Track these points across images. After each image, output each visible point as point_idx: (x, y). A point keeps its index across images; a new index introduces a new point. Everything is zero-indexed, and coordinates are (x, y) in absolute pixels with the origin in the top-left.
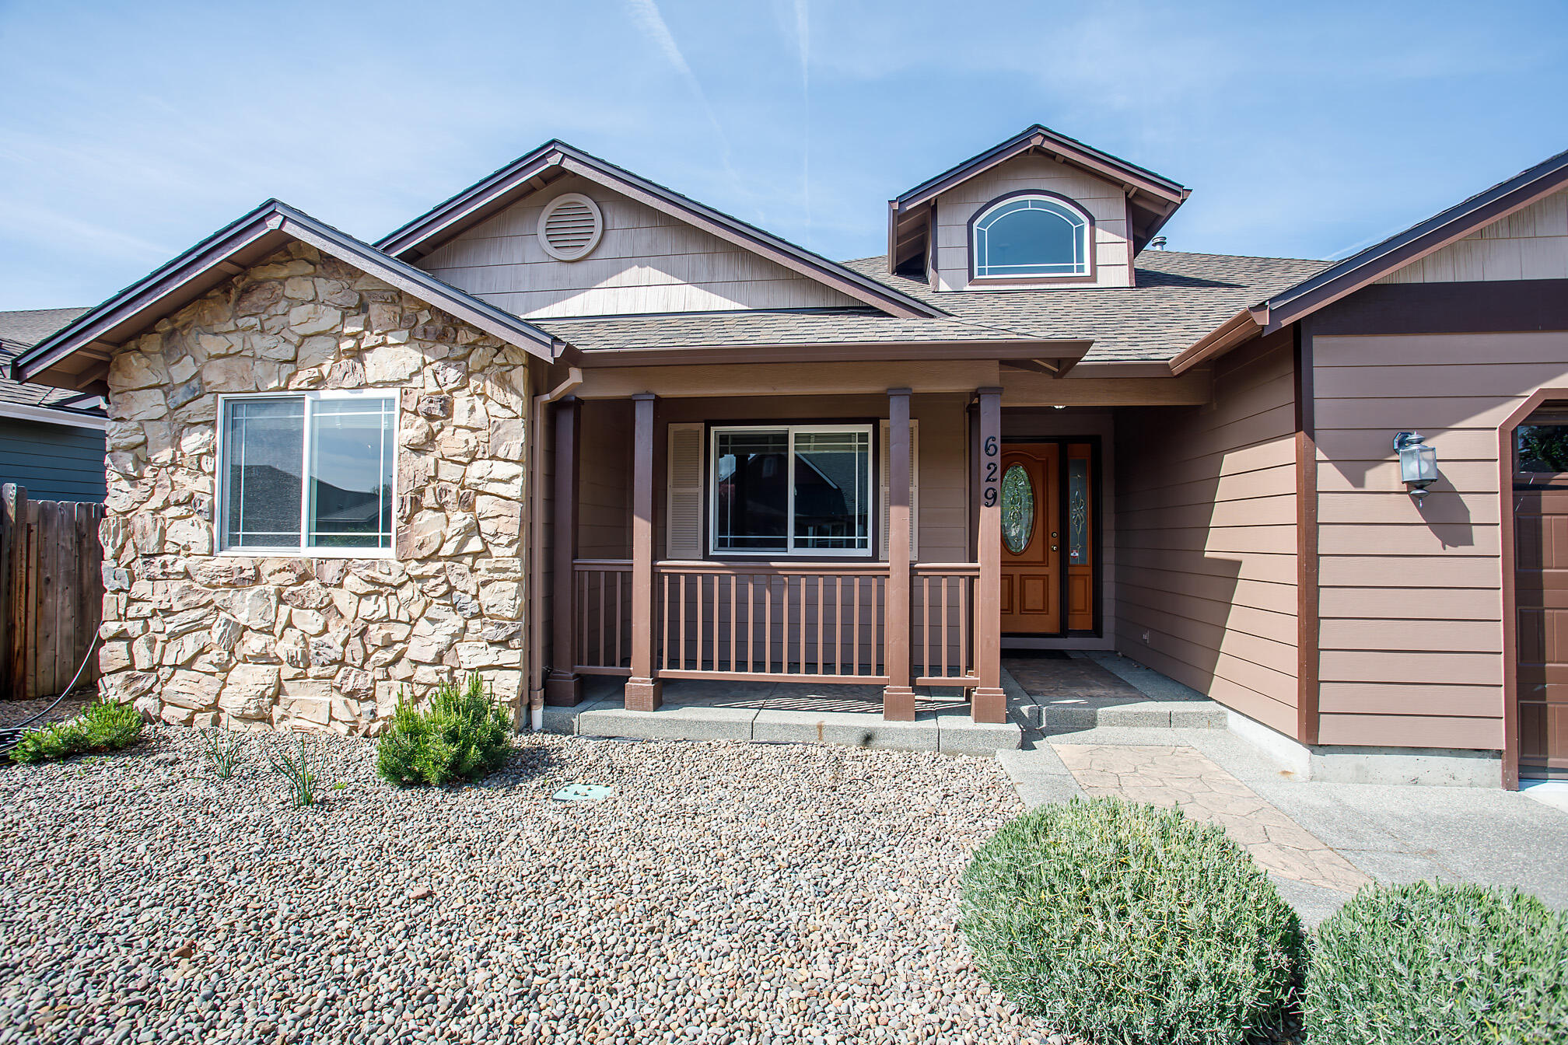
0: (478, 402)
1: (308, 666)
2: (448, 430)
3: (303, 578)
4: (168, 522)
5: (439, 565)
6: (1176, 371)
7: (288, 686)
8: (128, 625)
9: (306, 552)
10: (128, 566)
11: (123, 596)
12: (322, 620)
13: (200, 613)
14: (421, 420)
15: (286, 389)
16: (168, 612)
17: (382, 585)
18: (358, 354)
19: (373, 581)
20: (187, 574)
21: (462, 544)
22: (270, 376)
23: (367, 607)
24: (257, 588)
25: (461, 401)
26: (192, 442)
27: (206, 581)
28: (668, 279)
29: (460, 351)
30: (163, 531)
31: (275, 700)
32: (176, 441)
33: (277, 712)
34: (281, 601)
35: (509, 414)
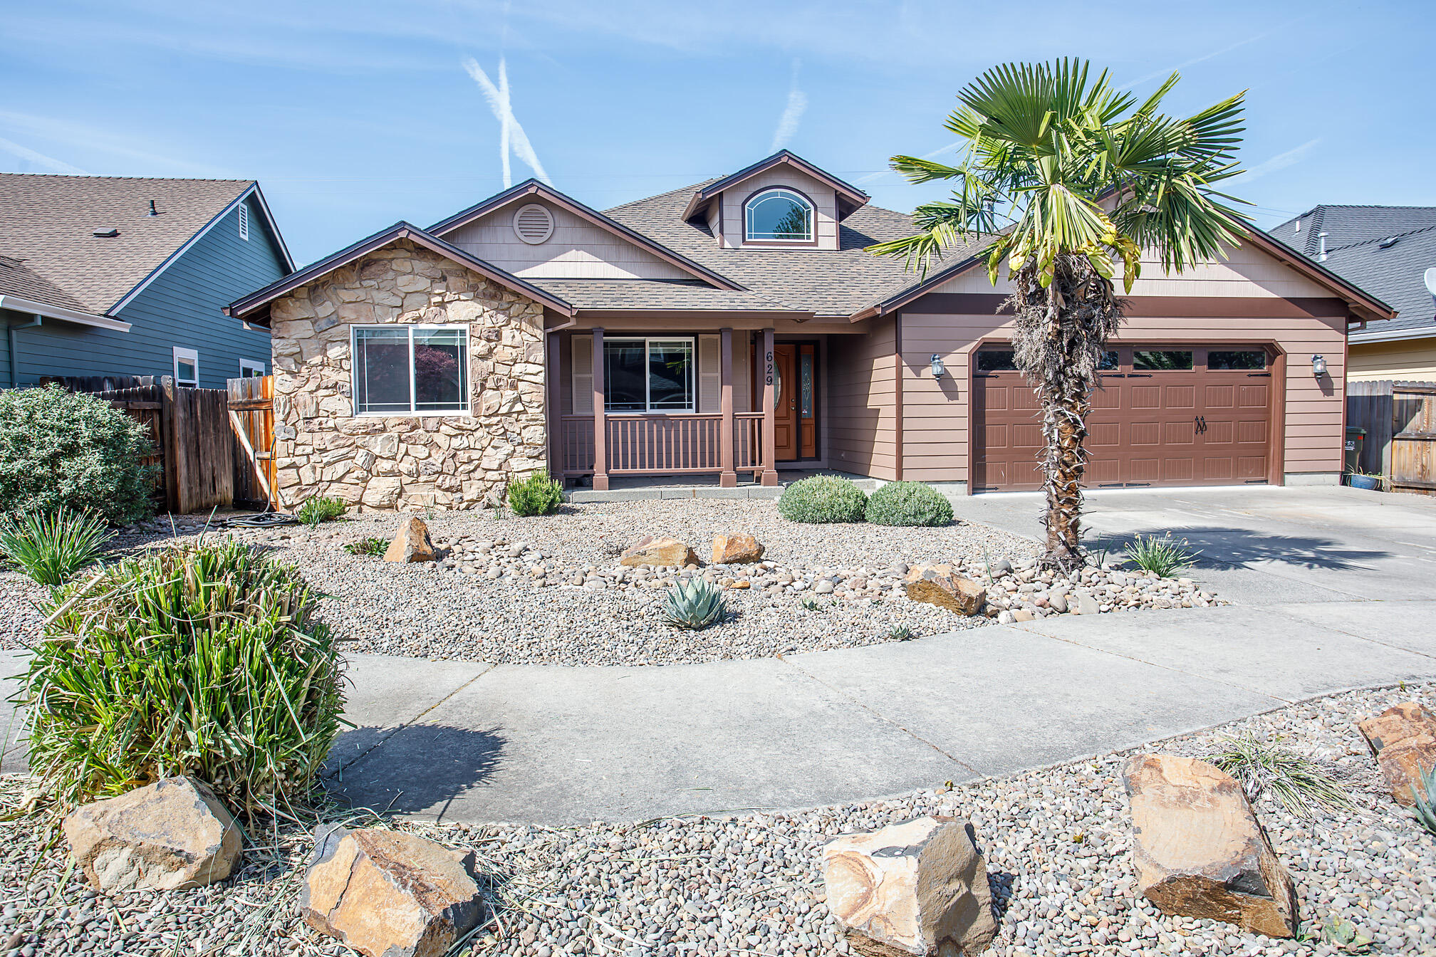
0: (517, 333)
1: (419, 476)
2: (500, 348)
3: (414, 428)
4: (320, 399)
5: (498, 418)
6: (852, 321)
7: (405, 487)
8: (295, 459)
9: (414, 413)
10: (294, 424)
11: (291, 443)
12: (427, 451)
13: (345, 450)
14: (484, 342)
15: (396, 322)
16: (325, 450)
17: (463, 430)
18: (442, 305)
19: (459, 428)
20: (335, 429)
21: (512, 407)
22: (387, 315)
23: (456, 443)
24: (385, 435)
25: (506, 332)
26: (335, 352)
27: (349, 432)
28: (594, 258)
29: (506, 306)
30: (318, 404)
31: (400, 496)
32: (324, 351)
33: (401, 502)
34: (401, 441)
35: (535, 339)
